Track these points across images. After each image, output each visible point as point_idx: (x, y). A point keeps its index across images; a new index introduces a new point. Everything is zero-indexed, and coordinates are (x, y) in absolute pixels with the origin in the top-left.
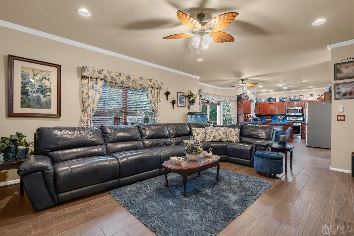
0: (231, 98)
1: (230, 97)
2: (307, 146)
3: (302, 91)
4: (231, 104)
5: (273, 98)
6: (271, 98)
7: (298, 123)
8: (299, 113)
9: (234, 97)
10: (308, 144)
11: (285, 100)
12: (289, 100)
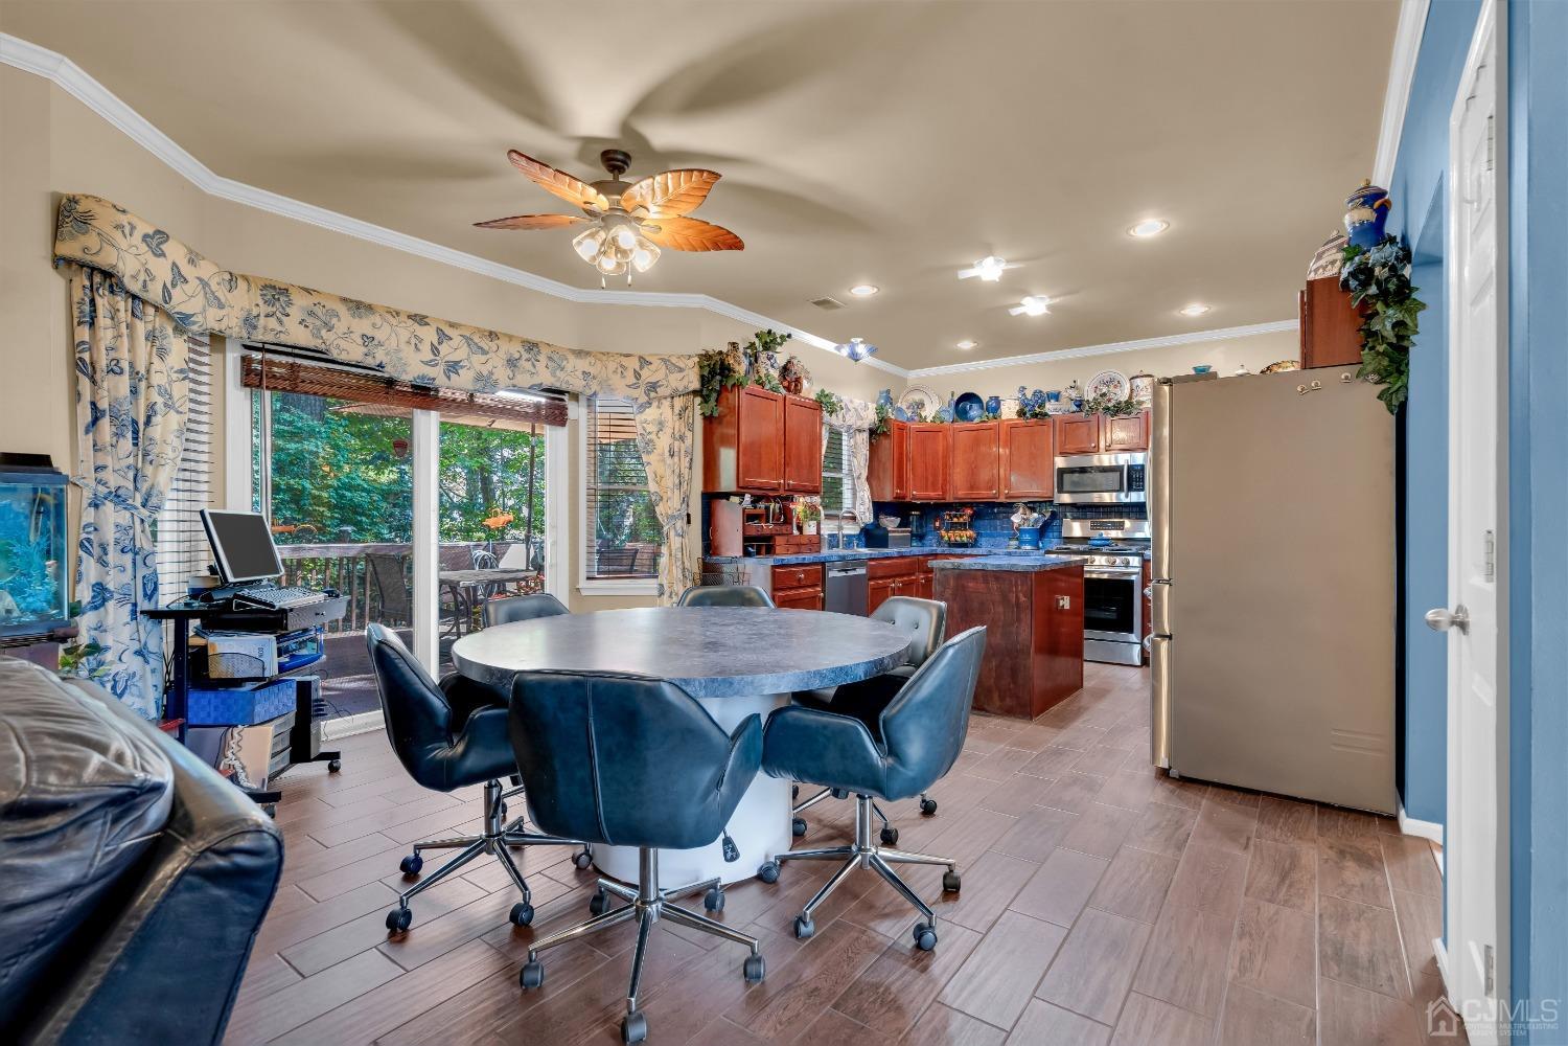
0: (645, 373)
1: (644, 362)
2: (1164, 774)
3: (1144, 351)
4: (651, 413)
5: (985, 398)
6: (970, 397)
7: (1118, 560)
8: (1130, 489)
9: (674, 360)
10: (1169, 756)
11: (1050, 407)
12: (1075, 408)
